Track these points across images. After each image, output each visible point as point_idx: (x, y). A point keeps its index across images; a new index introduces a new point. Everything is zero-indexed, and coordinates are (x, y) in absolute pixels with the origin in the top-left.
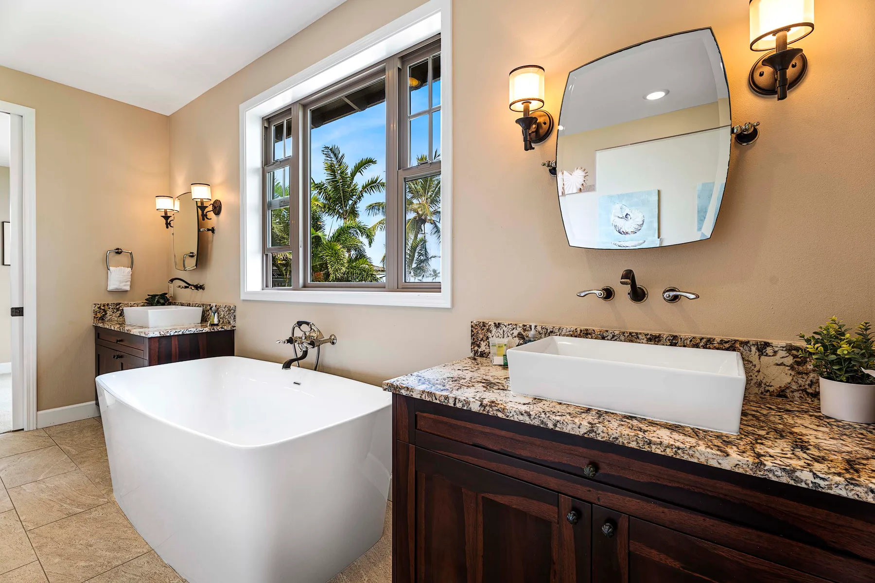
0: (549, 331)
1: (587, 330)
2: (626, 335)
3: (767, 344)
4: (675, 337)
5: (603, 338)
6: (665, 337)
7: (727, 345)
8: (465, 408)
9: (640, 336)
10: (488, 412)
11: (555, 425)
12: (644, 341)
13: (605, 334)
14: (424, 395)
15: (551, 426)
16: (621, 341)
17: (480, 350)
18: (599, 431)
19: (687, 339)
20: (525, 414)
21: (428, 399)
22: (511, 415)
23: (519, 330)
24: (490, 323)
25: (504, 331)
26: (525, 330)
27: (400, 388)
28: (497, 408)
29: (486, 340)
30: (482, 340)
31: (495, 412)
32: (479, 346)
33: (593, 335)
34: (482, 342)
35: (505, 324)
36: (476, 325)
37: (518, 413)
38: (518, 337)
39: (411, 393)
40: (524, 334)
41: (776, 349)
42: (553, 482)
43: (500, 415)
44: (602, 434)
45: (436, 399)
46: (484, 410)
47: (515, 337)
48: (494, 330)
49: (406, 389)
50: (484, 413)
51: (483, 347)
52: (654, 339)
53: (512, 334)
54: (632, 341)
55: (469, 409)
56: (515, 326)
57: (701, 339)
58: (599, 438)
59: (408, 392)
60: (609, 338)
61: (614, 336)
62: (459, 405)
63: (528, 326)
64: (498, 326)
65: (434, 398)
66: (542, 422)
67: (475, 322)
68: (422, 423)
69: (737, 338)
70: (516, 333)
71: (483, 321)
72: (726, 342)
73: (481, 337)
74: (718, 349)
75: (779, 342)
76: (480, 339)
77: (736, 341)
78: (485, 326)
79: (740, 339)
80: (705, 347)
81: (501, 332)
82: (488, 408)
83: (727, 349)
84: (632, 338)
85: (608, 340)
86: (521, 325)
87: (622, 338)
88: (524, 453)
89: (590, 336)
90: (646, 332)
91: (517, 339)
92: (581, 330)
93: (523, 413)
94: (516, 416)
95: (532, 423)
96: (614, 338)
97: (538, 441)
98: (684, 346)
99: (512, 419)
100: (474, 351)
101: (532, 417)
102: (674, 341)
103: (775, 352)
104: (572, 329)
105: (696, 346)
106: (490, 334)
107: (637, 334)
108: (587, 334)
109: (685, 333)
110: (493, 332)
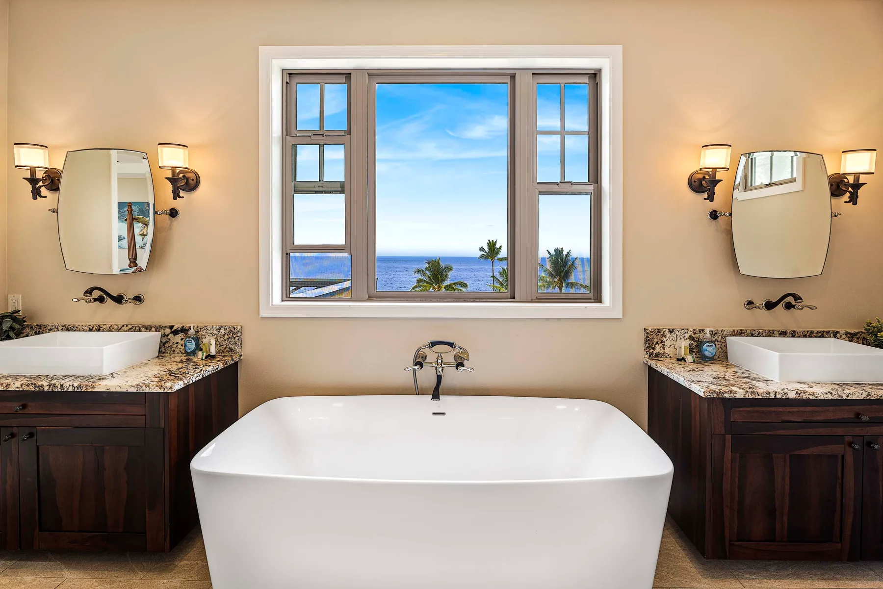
0: (714, 333)
1: (741, 330)
2: (767, 332)
3: (837, 332)
4: (794, 331)
5: (752, 335)
6: (789, 331)
7: (820, 334)
8: (784, 398)
9: (775, 332)
10: (802, 397)
11: (848, 396)
12: (777, 335)
13: (753, 333)
14: (748, 394)
15: (845, 397)
16: (763, 336)
17: (655, 352)
18: (873, 394)
19: (800, 332)
20: (829, 394)
21: (751, 397)
22: (819, 396)
23: (691, 333)
24: (664, 329)
25: (677, 335)
26: (695, 333)
27: (723, 393)
28: (809, 393)
29: (661, 343)
30: (657, 343)
31: (807, 396)
32: (654, 349)
33: (746, 333)
34: (657, 346)
35: (678, 330)
36: (652, 332)
37: (824, 394)
38: (689, 338)
39: (735, 395)
40: (694, 336)
41: (841, 334)
42: (840, 431)
43: (811, 397)
44: (874, 396)
45: (759, 395)
46: (799, 396)
47: (687, 339)
48: (668, 335)
49: (729, 393)
50: (799, 398)
51: (658, 349)
52: (783, 334)
53: (684, 337)
54: (770, 336)
55: (787, 398)
56: (686, 331)
57: (808, 332)
58: (873, 398)
59: (732, 395)
60: (756, 335)
61: (759, 333)
62: (779, 397)
63: (697, 330)
64: (671, 331)
65: (757, 395)
66: (840, 396)
67: (650, 329)
68: (736, 416)
69: (823, 330)
70: (687, 336)
71: (658, 328)
72: (819, 333)
73: (656, 341)
74: (816, 337)
75: (842, 331)
76: (655, 343)
77: (824, 331)
78: (659, 332)
79: (825, 330)
80: (810, 337)
81: (675, 336)
82: (802, 394)
83: (820, 337)
84: (770, 334)
85: (755, 336)
86: (692, 330)
87: (764, 334)
88: (819, 418)
89: (743, 335)
90: (779, 329)
91: (688, 340)
92: (737, 331)
93: (827, 393)
94: (822, 396)
95: (833, 398)
96: (759, 335)
97: (831, 408)
98: (799, 337)
99: (819, 398)
100: (650, 353)
101: (833, 394)
102: (794, 335)
103: (841, 336)
104: (731, 330)
105: (805, 336)
106: (664, 338)
107: (773, 331)
108: (741, 333)
109: (800, 330)
110: (667, 337)
